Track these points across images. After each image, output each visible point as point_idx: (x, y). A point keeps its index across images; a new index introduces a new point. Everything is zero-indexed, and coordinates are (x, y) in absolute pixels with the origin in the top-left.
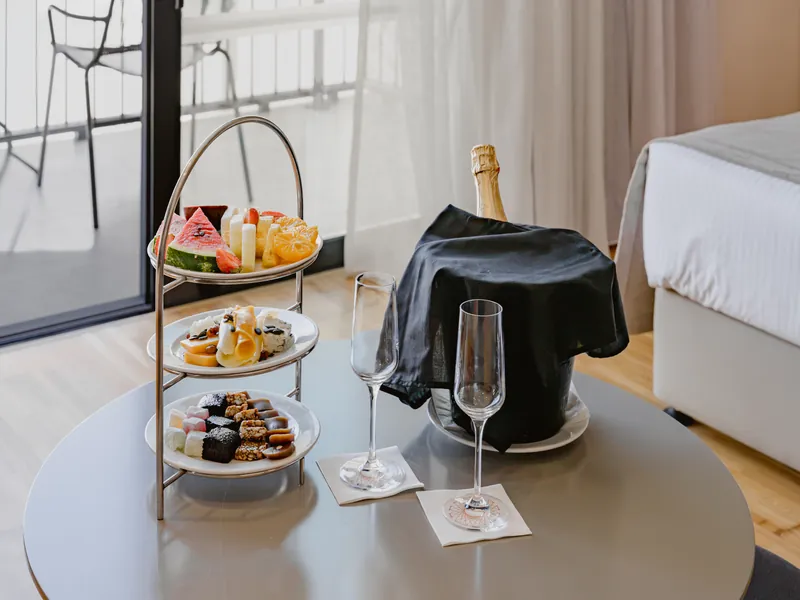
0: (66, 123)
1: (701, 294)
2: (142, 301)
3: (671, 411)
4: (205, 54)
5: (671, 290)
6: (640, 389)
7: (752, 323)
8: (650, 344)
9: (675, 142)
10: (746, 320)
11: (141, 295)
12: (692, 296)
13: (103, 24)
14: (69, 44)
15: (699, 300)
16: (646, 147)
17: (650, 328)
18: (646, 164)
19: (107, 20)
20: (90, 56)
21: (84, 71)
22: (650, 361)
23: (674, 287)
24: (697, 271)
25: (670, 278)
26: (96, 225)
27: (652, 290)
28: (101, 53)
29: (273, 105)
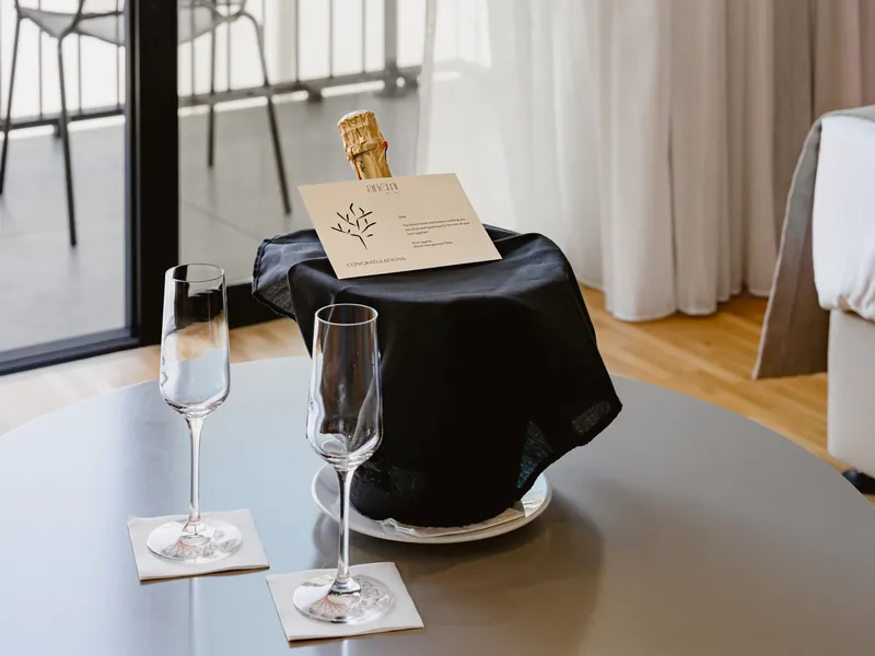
0: (41, 114)
2: (127, 334)
3: (853, 474)
4: (224, 19)
5: (852, 313)
6: (811, 448)
8: (823, 389)
9: (857, 116)
16: (816, 124)
17: (824, 368)
22: (823, 410)
23: (853, 308)
25: (848, 296)
26: (73, 242)
27: (826, 314)
28: (79, 17)
29: (327, 92)
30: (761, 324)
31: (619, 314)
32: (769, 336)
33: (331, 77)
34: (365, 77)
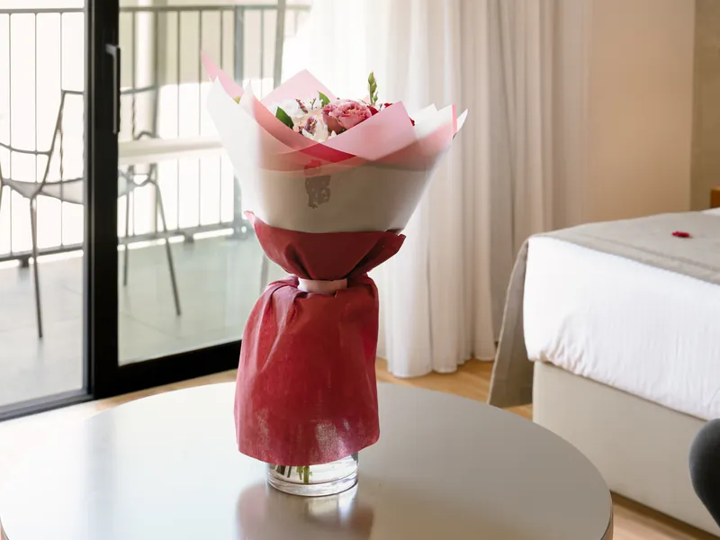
0: (11, 253)
1: (573, 363)
2: (85, 392)
4: (137, 185)
5: (549, 363)
7: (617, 385)
9: (556, 237)
10: (610, 384)
11: (83, 388)
12: (565, 367)
13: (46, 157)
14: (13, 178)
15: (571, 369)
16: (525, 243)
18: (525, 258)
19: (49, 154)
20: (33, 189)
21: (28, 200)
23: (550, 360)
24: (570, 343)
25: (546, 352)
26: (41, 335)
27: (531, 364)
28: (44, 183)
29: (197, 236)
30: (489, 378)
31: (397, 373)
32: (496, 381)
33: (200, 226)
34: (222, 226)
